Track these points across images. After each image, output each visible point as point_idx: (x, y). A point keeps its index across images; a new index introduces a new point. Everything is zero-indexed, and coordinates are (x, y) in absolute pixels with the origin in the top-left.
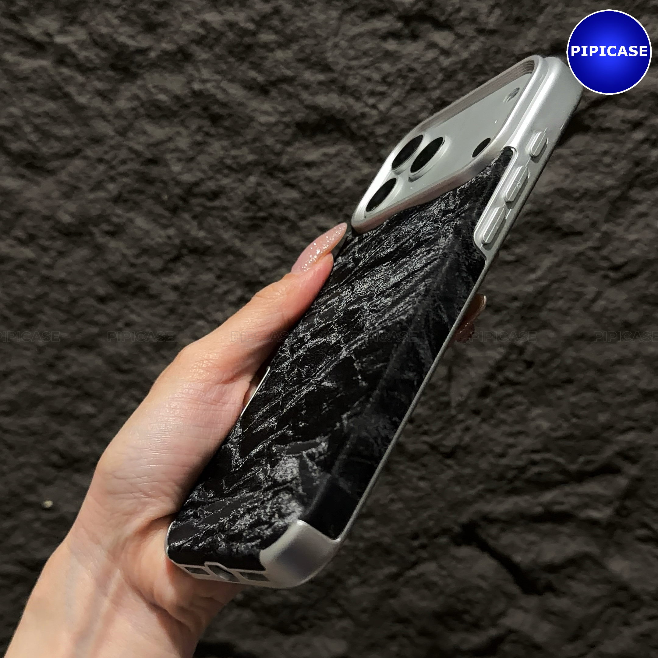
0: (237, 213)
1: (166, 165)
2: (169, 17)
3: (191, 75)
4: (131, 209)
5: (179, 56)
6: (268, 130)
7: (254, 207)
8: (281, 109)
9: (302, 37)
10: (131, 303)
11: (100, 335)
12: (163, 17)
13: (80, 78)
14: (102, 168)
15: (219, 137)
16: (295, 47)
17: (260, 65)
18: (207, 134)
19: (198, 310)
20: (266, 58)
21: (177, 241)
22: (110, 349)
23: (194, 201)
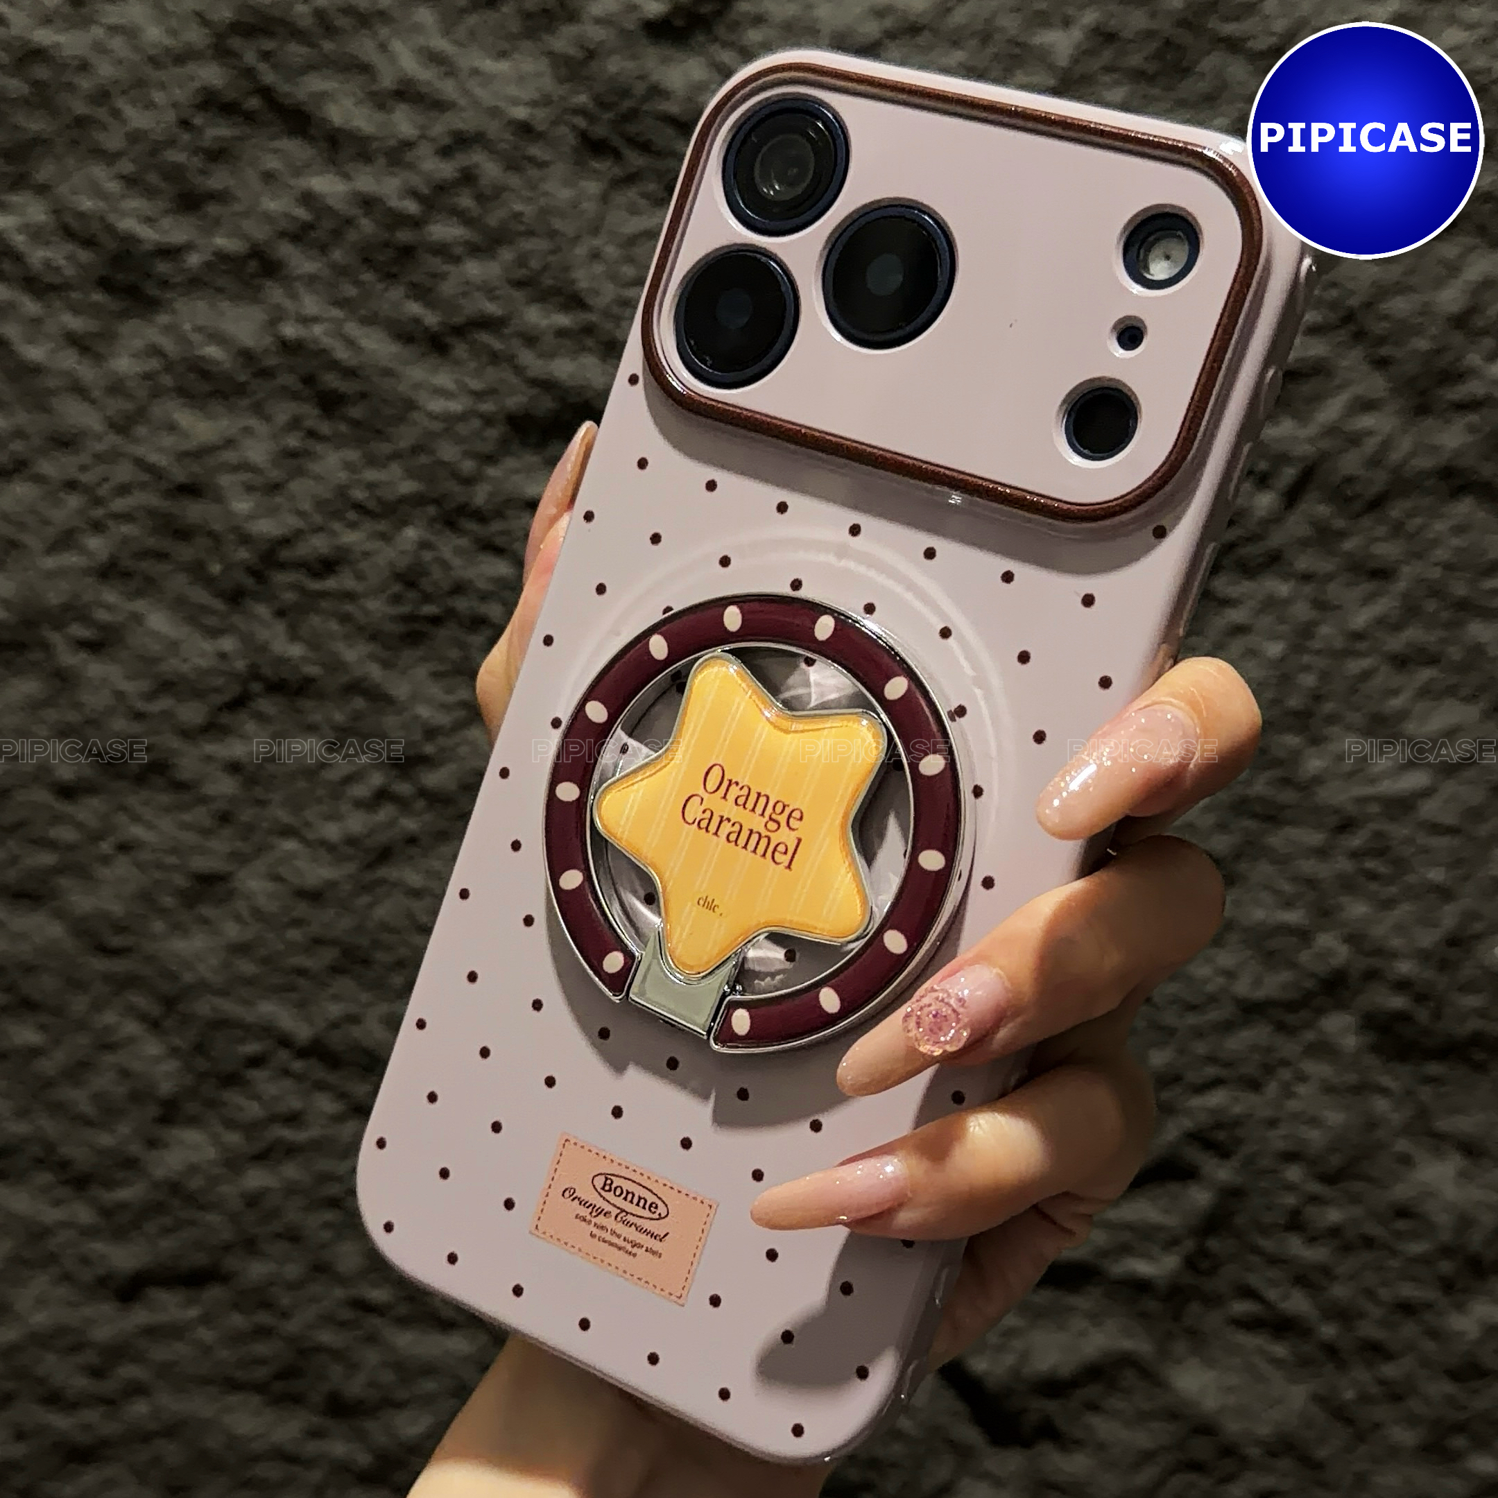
0: (376, 606)
1: (219, 498)
2: (232, 182)
3: (278, 307)
4: (139, 594)
5: (253, 265)
6: (446, 430)
7: (412, 595)
8: (475, 384)
9: (521, 234)
10: (133, 800)
11: (59, 870)
12: (218, 180)
13: (31, 306)
14: (74, 501)
15: (337, 441)
16: (507, 254)
17: (430, 290)
18: (312, 434)
19: (284, 816)
20: (443, 276)
21: (240, 665)
22: (82, 901)
23: (281, 578)
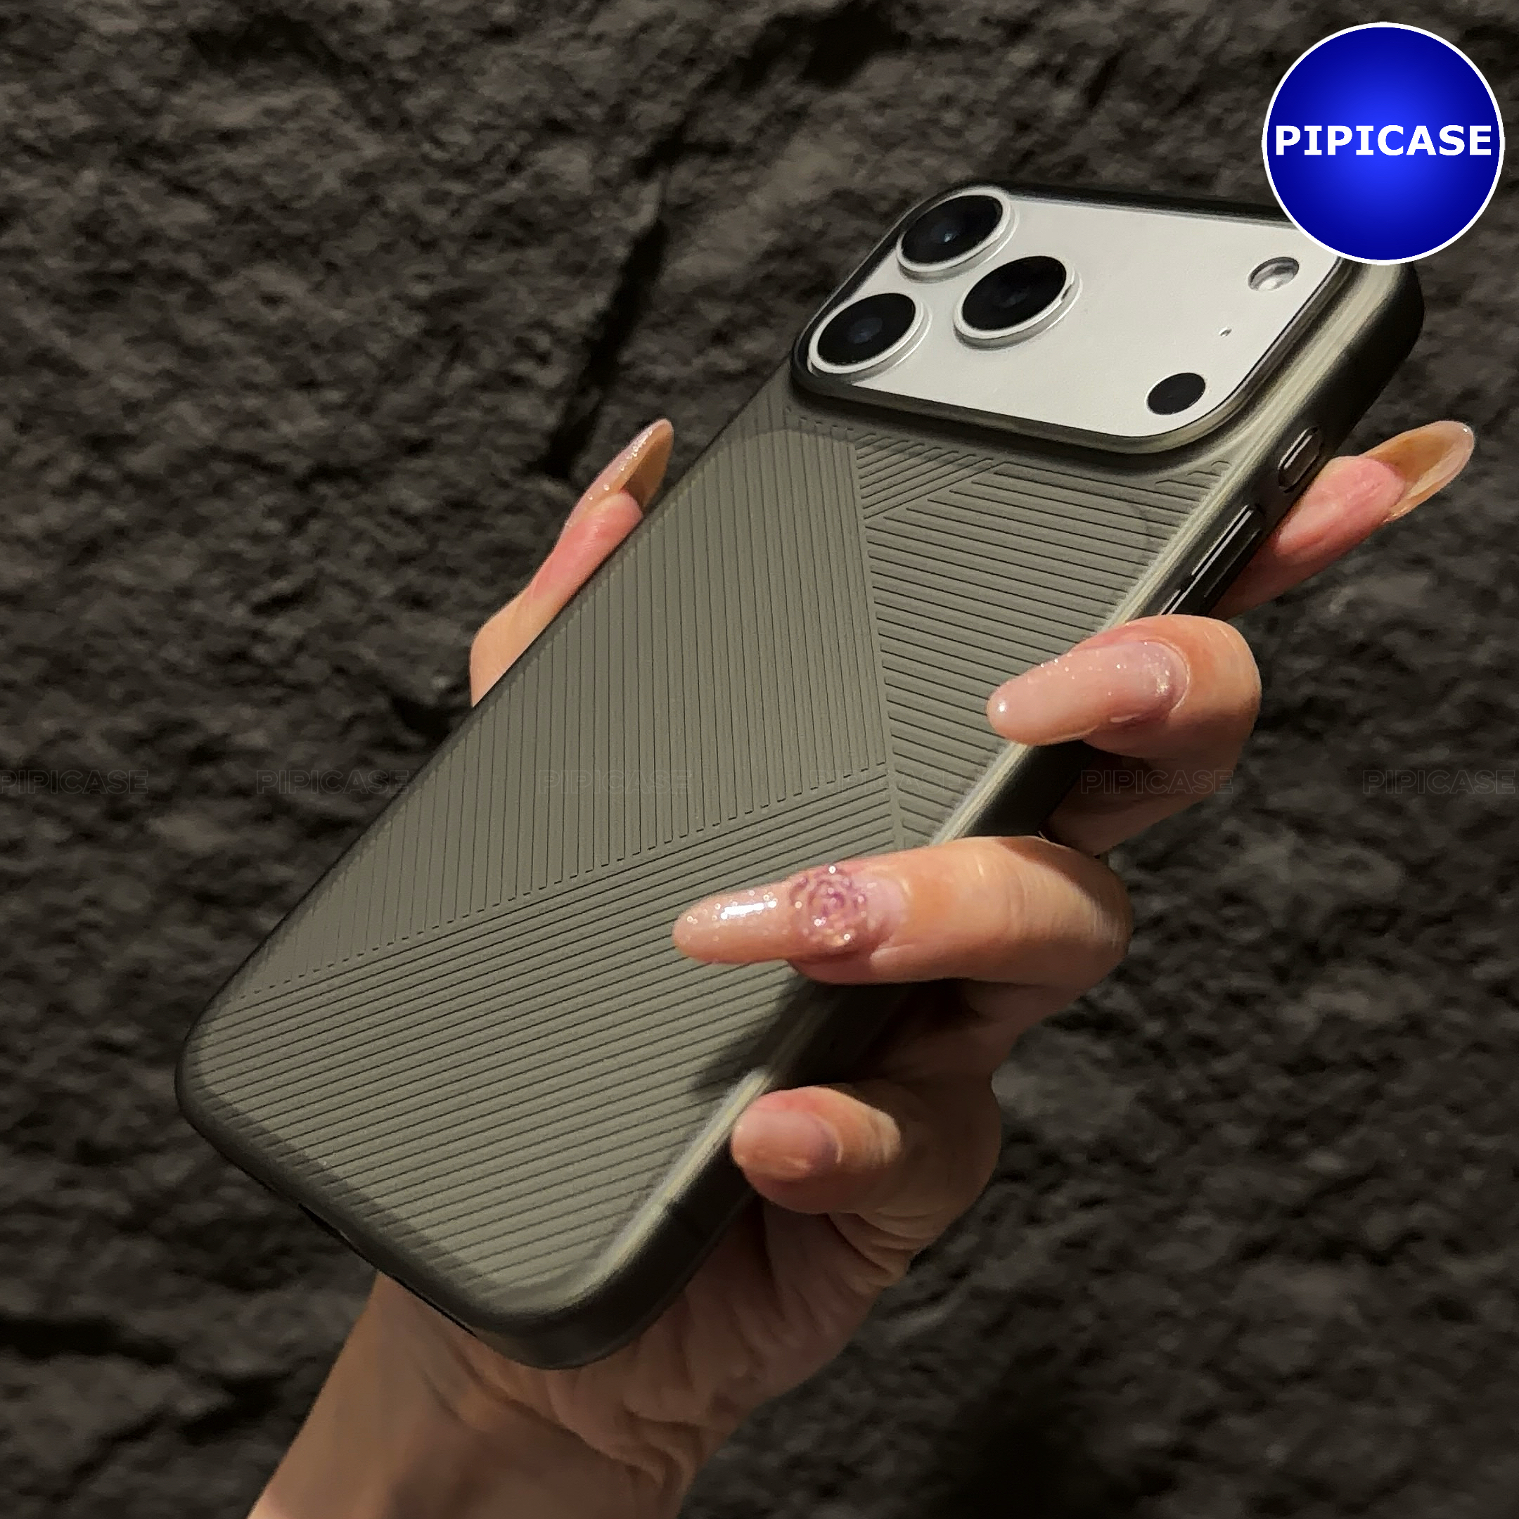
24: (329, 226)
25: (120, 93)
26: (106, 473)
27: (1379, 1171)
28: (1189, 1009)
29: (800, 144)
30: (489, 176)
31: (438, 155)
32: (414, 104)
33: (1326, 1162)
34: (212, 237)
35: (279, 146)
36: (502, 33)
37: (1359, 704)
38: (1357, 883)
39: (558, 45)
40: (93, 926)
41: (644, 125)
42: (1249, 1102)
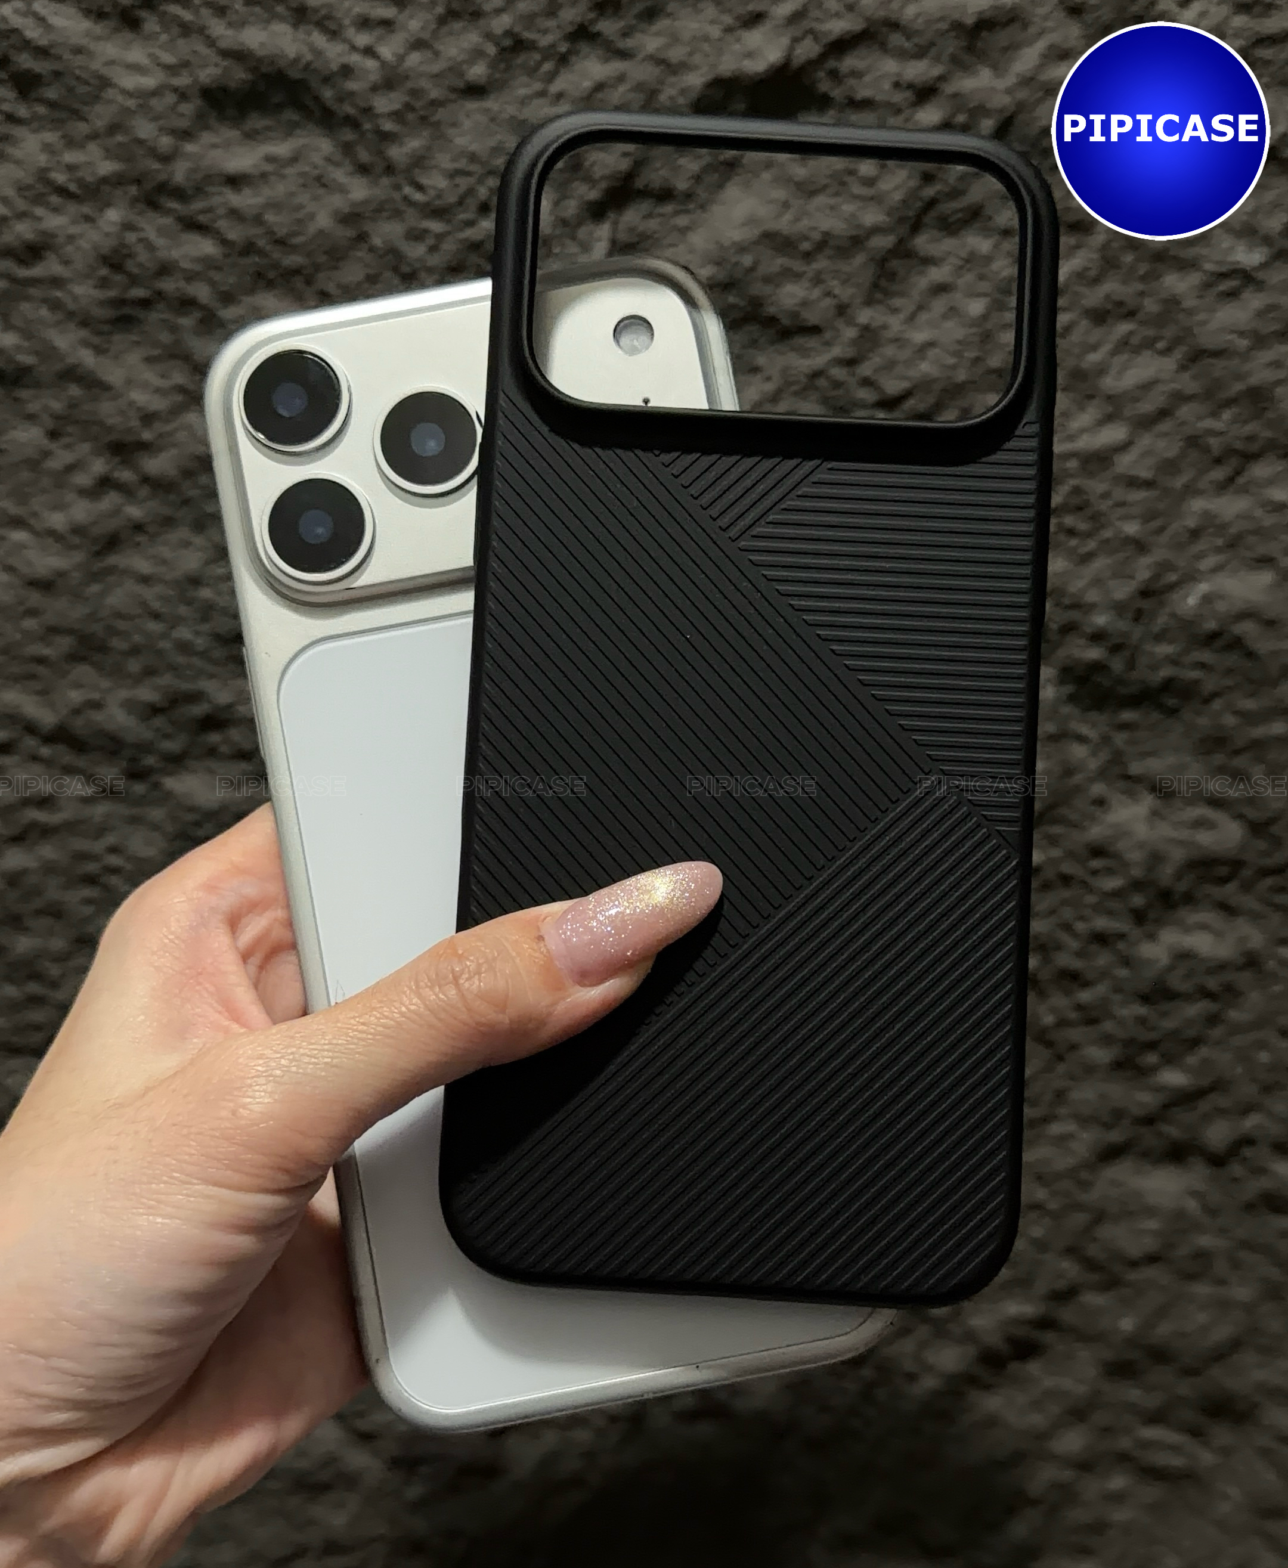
24: (322, 259)
25: (140, 142)
26: (126, 475)
27: (1218, 1086)
28: (1059, 947)
29: (732, 191)
30: (463, 216)
31: (418, 197)
32: (397, 153)
33: (1174, 1078)
34: (218, 268)
35: (279, 190)
36: (475, 91)
37: (1210, 684)
38: (1205, 838)
39: (524, 102)
40: (115, 871)
41: (598, 172)
42: (1108, 1026)
